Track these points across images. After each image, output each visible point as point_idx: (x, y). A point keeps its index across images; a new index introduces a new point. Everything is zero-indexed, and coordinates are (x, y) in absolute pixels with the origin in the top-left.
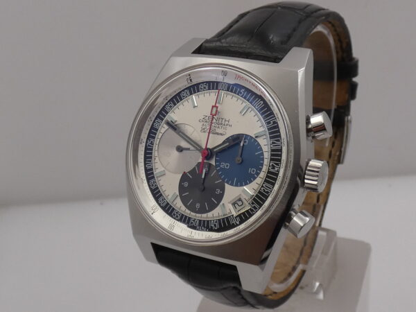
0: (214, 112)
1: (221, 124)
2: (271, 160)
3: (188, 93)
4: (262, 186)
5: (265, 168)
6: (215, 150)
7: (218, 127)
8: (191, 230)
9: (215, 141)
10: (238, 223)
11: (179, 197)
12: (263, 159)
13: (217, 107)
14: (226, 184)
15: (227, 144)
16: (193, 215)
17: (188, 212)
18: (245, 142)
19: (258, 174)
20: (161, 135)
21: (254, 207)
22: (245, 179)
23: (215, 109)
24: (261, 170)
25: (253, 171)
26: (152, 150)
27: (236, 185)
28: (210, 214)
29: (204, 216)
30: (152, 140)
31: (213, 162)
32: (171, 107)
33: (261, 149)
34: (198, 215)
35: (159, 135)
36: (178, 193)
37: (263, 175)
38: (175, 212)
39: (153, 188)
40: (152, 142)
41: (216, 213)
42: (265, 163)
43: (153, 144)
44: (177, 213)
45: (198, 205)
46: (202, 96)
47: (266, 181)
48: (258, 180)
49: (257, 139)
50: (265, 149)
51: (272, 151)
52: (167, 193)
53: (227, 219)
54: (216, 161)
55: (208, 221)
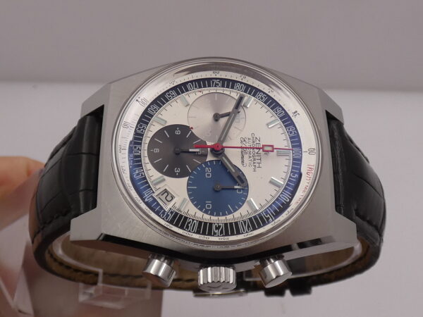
0: (266, 148)
1: (254, 160)
2: (226, 224)
3: (281, 115)
4: (193, 220)
5: (214, 219)
6: (224, 158)
7: (250, 157)
8: (127, 148)
9: (234, 157)
10: (146, 200)
11: (162, 127)
12: (224, 214)
13: (272, 151)
14: (187, 178)
15: (234, 171)
16: (145, 146)
17: (146, 141)
18: (239, 190)
19: (206, 212)
20: (228, 93)
21: (168, 216)
22: (197, 197)
23: (270, 149)
24: (212, 214)
25: (209, 206)
26: (209, 86)
27: (188, 190)
28: (150, 166)
29: (146, 160)
30: (220, 84)
31: (210, 158)
32: (262, 98)
33: (235, 210)
34: (146, 152)
35: (227, 91)
37: (207, 218)
38: (144, 125)
39: (167, 96)
40: (218, 84)
41: (152, 174)
42: (220, 218)
43: (215, 86)
44: (143, 128)
45: (157, 150)
46: (281, 131)
47: (200, 223)
48: (200, 214)
49: (246, 203)
50: (237, 214)
51: (236, 223)
52: (163, 112)
53: (149, 187)
54: (211, 162)
55: (141, 165)
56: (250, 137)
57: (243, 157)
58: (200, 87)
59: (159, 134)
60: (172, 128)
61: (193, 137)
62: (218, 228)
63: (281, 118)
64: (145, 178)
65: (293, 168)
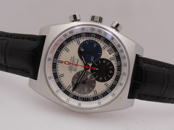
1: (73, 61)
2: (90, 36)
3: (57, 79)
4: (102, 40)
5: (94, 39)
6: (85, 63)
7: (74, 62)
9: (81, 63)
11: (107, 82)
12: (90, 40)
14: (101, 58)
15: (83, 57)
16: (115, 74)
17: (114, 77)
18: (82, 49)
19: (97, 42)
20: (77, 93)
22: (99, 50)
24: (94, 41)
25: (95, 45)
26: (84, 98)
27: (101, 53)
28: (115, 65)
29: (116, 68)
31: (90, 65)
32: (63, 88)
34: (115, 72)
36: (105, 82)
37: (97, 40)
39: (102, 96)
40: (80, 98)
41: (114, 62)
42: (92, 39)
43: (81, 97)
44: (114, 83)
45: (111, 72)
46: (59, 72)
47: (99, 39)
48: (99, 42)
49: (81, 43)
50: (85, 40)
51: (86, 36)
52: (105, 89)
53: (116, 57)
54: (90, 63)
55: (118, 66)
56: (72, 71)
57: (77, 63)
58: (88, 98)
59: (109, 79)
61: (95, 75)
62: (93, 36)
63: (57, 77)
64: (117, 61)
65: (59, 54)
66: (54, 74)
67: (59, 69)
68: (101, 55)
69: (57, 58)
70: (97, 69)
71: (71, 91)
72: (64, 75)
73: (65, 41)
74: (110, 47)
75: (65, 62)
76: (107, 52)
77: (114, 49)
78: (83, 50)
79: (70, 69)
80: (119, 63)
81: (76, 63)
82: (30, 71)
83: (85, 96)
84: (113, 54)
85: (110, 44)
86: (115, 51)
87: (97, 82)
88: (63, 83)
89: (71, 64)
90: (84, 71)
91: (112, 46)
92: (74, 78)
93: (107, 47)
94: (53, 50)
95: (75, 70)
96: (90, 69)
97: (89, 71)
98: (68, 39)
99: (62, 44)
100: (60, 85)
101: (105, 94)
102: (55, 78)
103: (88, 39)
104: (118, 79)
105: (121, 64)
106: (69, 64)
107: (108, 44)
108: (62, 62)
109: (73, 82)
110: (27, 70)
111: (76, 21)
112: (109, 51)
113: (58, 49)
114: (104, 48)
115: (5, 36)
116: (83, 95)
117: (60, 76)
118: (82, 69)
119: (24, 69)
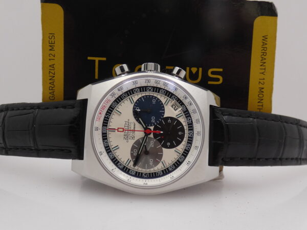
0: (122, 130)
1: (128, 126)
2: (146, 91)
4: (162, 94)
5: (152, 94)
6: (145, 126)
7: (130, 128)
9: (139, 127)
11: (177, 147)
12: (146, 96)
14: (165, 116)
15: (140, 119)
16: (186, 136)
17: (185, 139)
18: (137, 109)
19: (156, 97)
22: (160, 107)
23: (120, 130)
24: (153, 96)
25: (154, 101)
26: (150, 174)
27: (164, 110)
28: (184, 124)
29: (186, 128)
30: (143, 175)
31: (152, 128)
32: (120, 165)
33: (140, 98)
34: (186, 132)
35: (140, 170)
36: (174, 149)
37: (155, 95)
38: (187, 148)
39: (174, 167)
40: (145, 175)
41: (183, 120)
42: (148, 94)
43: (146, 173)
45: (180, 133)
46: (112, 144)
47: (159, 92)
48: (159, 97)
49: (135, 102)
50: (140, 96)
51: (141, 91)
52: (176, 157)
53: (184, 112)
54: (151, 126)
55: (188, 125)
56: (129, 140)
57: (134, 128)
58: (155, 173)
59: (179, 143)
60: (172, 146)
61: (160, 141)
62: (150, 90)
63: (111, 151)
64: (186, 117)
65: (108, 121)
66: (105, 147)
67: (111, 140)
68: (164, 113)
69: (107, 126)
70: (162, 132)
71: (132, 166)
72: (119, 146)
73: (114, 102)
74: (175, 100)
75: (118, 130)
76: (171, 108)
77: (179, 103)
78: (139, 110)
79: (126, 137)
80: (190, 119)
81: (132, 128)
82: (73, 150)
83: (152, 170)
84: (180, 109)
85: (173, 96)
86: (181, 105)
87: (164, 149)
88: (120, 157)
89: (126, 131)
90: (144, 138)
91: (176, 99)
92: (133, 148)
93: (170, 102)
94: (100, 115)
95: (133, 138)
96: (152, 133)
97: (152, 136)
98: (118, 98)
99: (110, 107)
100: (115, 161)
101: (177, 164)
102: (108, 153)
103: (143, 95)
104: (192, 141)
105: (192, 121)
106: (123, 131)
107: (170, 98)
108: (113, 130)
109: (132, 154)
110: (66, 150)
111: (124, 74)
112: (174, 107)
113: (106, 114)
114: (166, 104)
115: (22, 108)
116: (148, 170)
117: (113, 149)
118: (142, 134)
119: (63, 148)
